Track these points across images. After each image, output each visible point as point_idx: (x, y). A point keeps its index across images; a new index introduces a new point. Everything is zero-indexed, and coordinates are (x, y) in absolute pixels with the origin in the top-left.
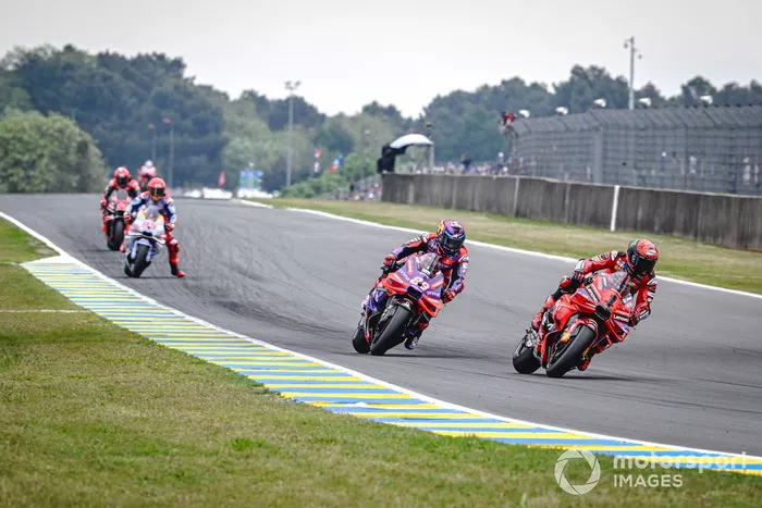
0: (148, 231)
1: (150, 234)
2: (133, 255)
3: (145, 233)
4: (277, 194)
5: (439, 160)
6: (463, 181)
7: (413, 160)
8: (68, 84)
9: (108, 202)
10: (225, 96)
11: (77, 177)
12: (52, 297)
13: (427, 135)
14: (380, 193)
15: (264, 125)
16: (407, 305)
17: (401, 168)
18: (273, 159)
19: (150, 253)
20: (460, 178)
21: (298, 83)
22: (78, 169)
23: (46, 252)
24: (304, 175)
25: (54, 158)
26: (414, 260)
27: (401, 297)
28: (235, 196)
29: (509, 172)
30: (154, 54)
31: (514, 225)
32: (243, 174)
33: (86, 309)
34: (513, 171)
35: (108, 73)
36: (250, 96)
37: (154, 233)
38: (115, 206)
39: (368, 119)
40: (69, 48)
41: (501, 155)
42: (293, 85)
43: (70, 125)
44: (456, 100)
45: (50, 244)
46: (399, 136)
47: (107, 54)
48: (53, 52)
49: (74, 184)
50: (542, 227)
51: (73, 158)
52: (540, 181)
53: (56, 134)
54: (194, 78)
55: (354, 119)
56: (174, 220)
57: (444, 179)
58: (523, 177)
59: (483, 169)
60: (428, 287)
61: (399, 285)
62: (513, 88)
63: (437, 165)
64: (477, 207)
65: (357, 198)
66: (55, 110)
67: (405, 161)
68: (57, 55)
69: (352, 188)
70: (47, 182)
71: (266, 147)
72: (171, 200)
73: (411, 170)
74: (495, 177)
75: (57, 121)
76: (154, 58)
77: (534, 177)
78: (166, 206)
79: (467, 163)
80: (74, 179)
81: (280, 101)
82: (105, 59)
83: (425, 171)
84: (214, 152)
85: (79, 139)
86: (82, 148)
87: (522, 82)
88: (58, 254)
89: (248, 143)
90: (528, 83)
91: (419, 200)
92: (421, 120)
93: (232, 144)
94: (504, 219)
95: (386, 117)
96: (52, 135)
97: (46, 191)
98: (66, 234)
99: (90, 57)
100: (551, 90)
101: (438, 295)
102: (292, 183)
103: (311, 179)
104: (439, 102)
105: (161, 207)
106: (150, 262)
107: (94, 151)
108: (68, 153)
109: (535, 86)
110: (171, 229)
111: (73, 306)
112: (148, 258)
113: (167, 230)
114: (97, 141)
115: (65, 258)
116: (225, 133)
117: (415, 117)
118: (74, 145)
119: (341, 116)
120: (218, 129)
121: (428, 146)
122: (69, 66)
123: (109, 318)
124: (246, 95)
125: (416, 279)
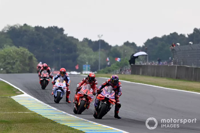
0: (60, 86)
1: (61, 88)
2: (56, 95)
3: (59, 87)
4: (96, 72)
5: (150, 60)
6: (158, 67)
7: (141, 60)
8: (25, 37)
9: (41, 74)
10: (77, 40)
11: (29, 68)
12: (22, 108)
13: (146, 52)
14: (130, 71)
15: (91, 49)
16: (105, 103)
17: (137, 63)
18: (94, 61)
19: (62, 94)
20: (157, 66)
21: (102, 35)
22: (29, 65)
23: (19, 93)
24: (104, 66)
25: (21, 62)
26: (105, 89)
27: (103, 101)
28: (82, 73)
29: (173, 64)
30: (54, 26)
31: (176, 81)
32: (84, 66)
33: (33, 112)
34: (175, 63)
35: (38, 33)
36: (86, 40)
37: (62, 87)
38: (43, 75)
39: (126, 47)
40: (25, 25)
41: (170, 58)
42: (100, 36)
43: (26, 51)
44: (155, 40)
45: (20, 90)
46: (136, 52)
47: (38, 26)
48: (20, 26)
49: (28, 70)
50: (185, 82)
51: (27, 61)
52: (184, 66)
53: (22, 54)
54: (67, 34)
55: (121, 47)
56: (69, 82)
57: (152, 66)
58: (178, 65)
59: (165, 63)
60: (110, 96)
61: (102, 97)
62: (174, 36)
63: (149, 62)
64: (163, 75)
65: (122, 73)
66: (21, 46)
67: (138, 61)
68: (21, 27)
69: (121, 70)
70: (18, 69)
71: (92, 57)
72: (68, 75)
73: (140, 64)
74: (169, 65)
75: (22, 49)
76: (54, 28)
77: (182, 65)
78: (66, 77)
79: (159, 61)
80: (28, 69)
81: (96, 41)
82: (37, 28)
83: (145, 64)
84: (75, 59)
85: (29, 55)
86: (30, 58)
87: (177, 34)
88: (23, 93)
89: (85, 55)
90: (179, 34)
91: (143, 74)
92: (143, 47)
93: (80, 56)
94: (172, 79)
95: (132, 46)
96: (20, 54)
97: (19, 72)
98: (25, 87)
99: (32, 27)
100: (187, 36)
101: (114, 98)
102: (101, 69)
103: (107, 67)
104: (149, 41)
105: (64, 77)
106: (62, 97)
107: (34, 59)
108: (26, 60)
109: (181, 35)
110: (69, 85)
111: (29, 111)
112: (61, 96)
113: (67, 85)
114: (35, 56)
115: (26, 95)
116: (77, 53)
117: (141, 46)
118: (27, 57)
119: (117, 46)
120: (75, 51)
121: (146, 55)
122: (25, 31)
123: (41, 115)
124: (84, 40)
125: (106, 94)
